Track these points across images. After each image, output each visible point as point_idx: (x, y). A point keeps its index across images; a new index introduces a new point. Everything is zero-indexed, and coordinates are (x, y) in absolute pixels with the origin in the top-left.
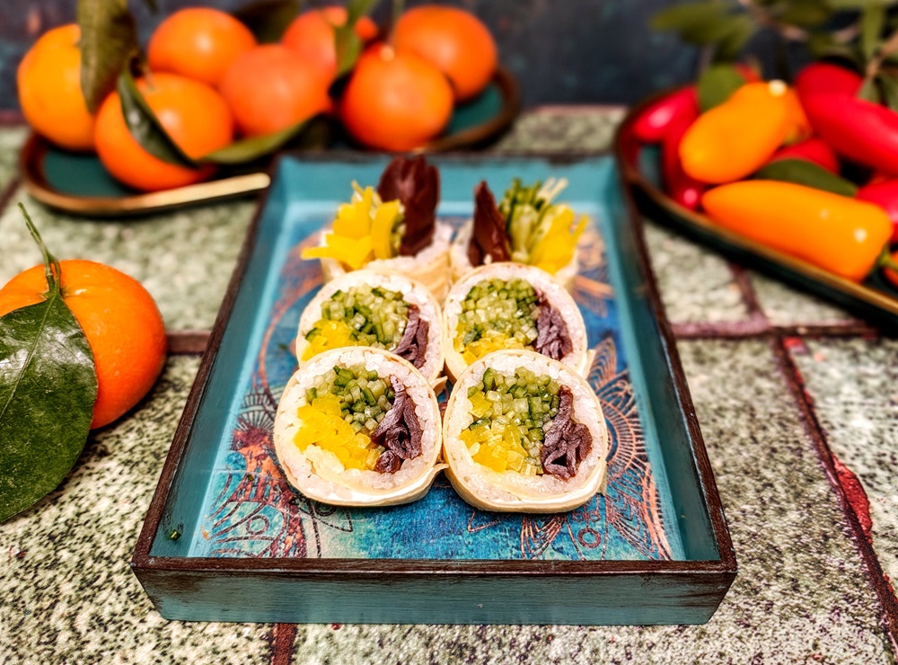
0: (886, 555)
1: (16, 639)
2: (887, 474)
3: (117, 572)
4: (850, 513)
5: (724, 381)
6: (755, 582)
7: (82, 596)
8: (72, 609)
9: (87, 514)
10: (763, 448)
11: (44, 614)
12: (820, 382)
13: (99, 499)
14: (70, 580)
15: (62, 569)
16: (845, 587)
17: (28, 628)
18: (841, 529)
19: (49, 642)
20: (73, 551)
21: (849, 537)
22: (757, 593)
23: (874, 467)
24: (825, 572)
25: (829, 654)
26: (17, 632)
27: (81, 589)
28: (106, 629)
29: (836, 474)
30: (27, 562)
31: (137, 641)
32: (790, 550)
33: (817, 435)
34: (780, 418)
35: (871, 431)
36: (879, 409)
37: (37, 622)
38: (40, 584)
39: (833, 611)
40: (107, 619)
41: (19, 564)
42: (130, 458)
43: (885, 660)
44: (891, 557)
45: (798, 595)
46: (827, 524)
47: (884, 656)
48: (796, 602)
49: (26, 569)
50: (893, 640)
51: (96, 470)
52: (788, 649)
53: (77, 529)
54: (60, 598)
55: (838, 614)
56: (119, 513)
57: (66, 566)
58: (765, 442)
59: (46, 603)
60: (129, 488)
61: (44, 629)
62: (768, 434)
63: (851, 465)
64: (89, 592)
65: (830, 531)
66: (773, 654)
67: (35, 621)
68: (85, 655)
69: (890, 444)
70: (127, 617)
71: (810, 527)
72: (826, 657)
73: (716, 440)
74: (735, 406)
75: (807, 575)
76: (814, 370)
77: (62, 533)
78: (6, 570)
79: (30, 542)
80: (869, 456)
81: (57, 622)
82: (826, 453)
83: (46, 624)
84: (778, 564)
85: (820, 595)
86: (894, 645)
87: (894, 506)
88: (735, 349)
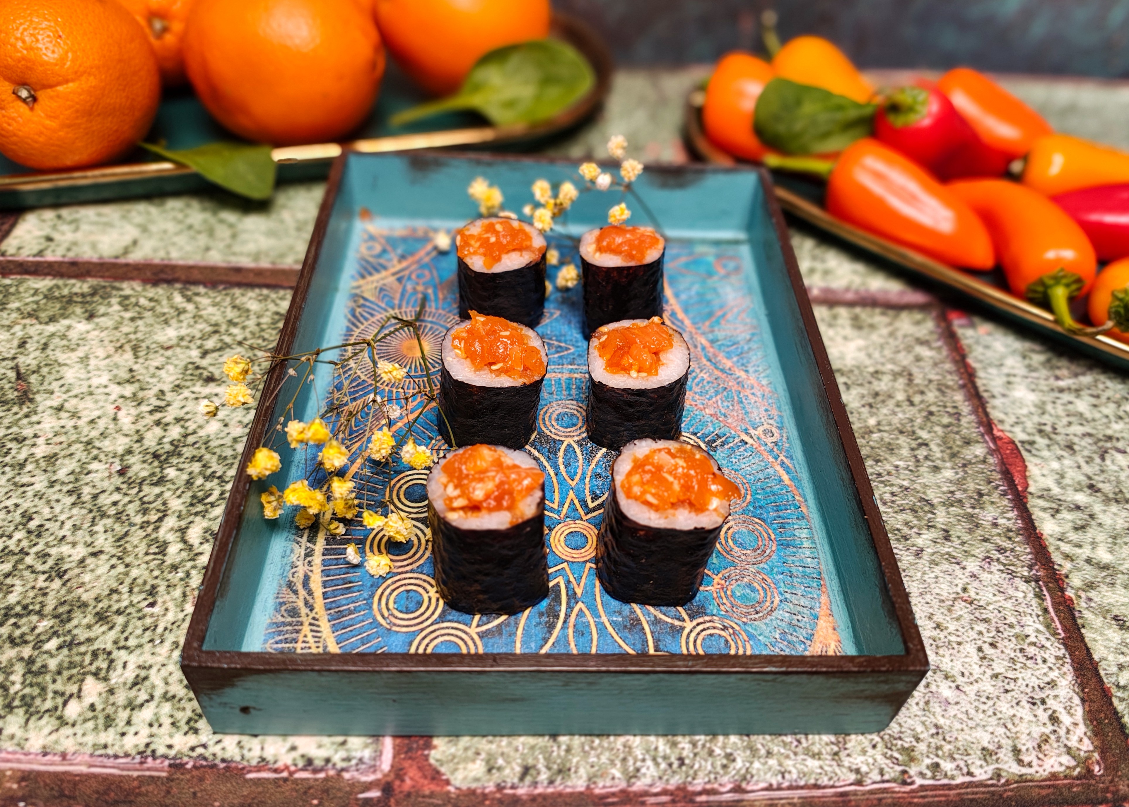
0: (1041, 514)
1: (121, 549)
2: (1046, 441)
4: (1007, 475)
5: (882, 347)
6: (906, 530)
7: (194, 511)
8: (183, 523)
9: (195, 436)
10: (920, 411)
11: (152, 527)
12: (983, 354)
14: (179, 497)
15: (169, 485)
16: (998, 540)
17: (134, 539)
18: (996, 487)
19: (159, 553)
20: (181, 470)
21: (1004, 495)
22: (907, 539)
23: (1033, 435)
24: (977, 526)
25: (978, 597)
26: (122, 542)
27: (192, 505)
29: (995, 439)
30: (130, 478)
32: (944, 504)
33: (976, 401)
34: (939, 385)
35: (1033, 402)
36: (1042, 382)
37: (144, 534)
38: (146, 499)
39: (984, 560)
41: (121, 479)
43: (1034, 606)
44: (1046, 516)
45: (949, 543)
46: (982, 483)
47: (1035, 602)
48: (947, 550)
49: (130, 484)
50: (1044, 588)
52: (937, 591)
53: (184, 449)
54: (169, 512)
55: (989, 563)
57: (174, 484)
58: (922, 406)
59: (153, 517)
61: (152, 540)
62: (925, 398)
63: (1011, 432)
64: (200, 508)
65: (985, 489)
66: (921, 594)
67: (142, 533)
69: (1051, 415)
71: (964, 484)
72: (975, 599)
73: (871, 400)
74: (892, 371)
75: (960, 527)
76: (977, 342)
77: (168, 452)
78: (106, 484)
79: (131, 460)
80: (1030, 425)
81: (165, 534)
82: (985, 419)
83: (154, 536)
84: (930, 515)
85: (971, 545)
86: (1045, 592)
87: (1052, 471)
88: (896, 317)
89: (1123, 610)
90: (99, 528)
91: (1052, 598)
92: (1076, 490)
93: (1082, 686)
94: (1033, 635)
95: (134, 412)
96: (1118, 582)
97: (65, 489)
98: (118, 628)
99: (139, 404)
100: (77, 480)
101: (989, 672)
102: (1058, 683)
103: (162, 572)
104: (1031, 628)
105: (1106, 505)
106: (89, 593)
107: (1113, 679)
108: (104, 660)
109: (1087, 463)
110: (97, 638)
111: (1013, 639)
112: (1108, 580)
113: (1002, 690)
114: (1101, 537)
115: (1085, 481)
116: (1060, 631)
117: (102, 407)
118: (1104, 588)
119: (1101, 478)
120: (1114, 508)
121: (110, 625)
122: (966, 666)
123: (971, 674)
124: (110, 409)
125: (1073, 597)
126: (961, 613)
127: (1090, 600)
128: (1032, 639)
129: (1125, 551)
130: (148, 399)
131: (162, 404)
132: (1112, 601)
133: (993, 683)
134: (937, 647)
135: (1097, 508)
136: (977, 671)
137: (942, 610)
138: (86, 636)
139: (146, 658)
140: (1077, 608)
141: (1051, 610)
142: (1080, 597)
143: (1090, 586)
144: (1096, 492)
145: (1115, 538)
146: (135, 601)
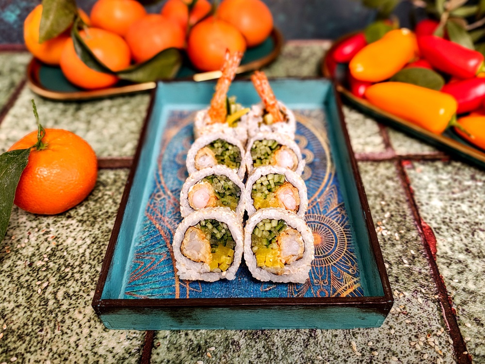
0: (443, 266)
1: (29, 303)
2: (447, 227)
3: (76, 272)
4: (427, 246)
5: (370, 182)
7: (60, 284)
8: (55, 290)
9: (62, 245)
12: (418, 183)
13: (67, 238)
14: (54, 276)
15: (50, 271)
16: (421, 281)
17: (35, 298)
18: (421, 253)
19: (45, 305)
20: (55, 263)
21: (425, 257)
23: (440, 224)
24: (412, 274)
26: (29, 300)
27: (59, 280)
28: (71, 299)
29: (422, 227)
30: (34, 268)
31: (86, 304)
32: (396, 263)
33: (414, 208)
34: (396, 200)
35: (441, 206)
36: (446, 196)
37: (39, 295)
38: (40, 278)
39: (414, 292)
40: (71, 294)
41: (30, 269)
42: (82, 219)
43: (437, 315)
44: (444, 267)
45: (398, 284)
46: (415, 251)
47: (437, 313)
48: (397, 287)
49: (33, 271)
50: (442, 306)
51: (66, 225)
53: (57, 252)
54: (50, 284)
55: (417, 294)
56: (77, 245)
57: (52, 270)
58: (388, 212)
60: (81, 233)
61: (42, 299)
62: (390, 208)
63: (430, 223)
64: (63, 282)
65: (416, 254)
68: (62, 310)
69: (449, 213)
70: (81, 293)
71: (406, 252)
72: (409, 313)
75: (403, 275)
76: (416, 177)
77: (50, 254)
78: (23, 271)
79: (35, 259)
80: (439, 219)
81: (48, 295)
82: (417, 217)
83: (43, 296)
85: (408, 284)
86: (442, 308)
87: (448, 243)
88: (377, 166)
89: (479, 315)
90: (20, 293)
91: (445, 310)
92: (460, 253)
93: (457, 356)
94: (436, 330)
95: (36, 235)
96: (478, 300)
97: (6, 274)
98: (27, 342)
99: (39, 231)
100: (11, 270)
101: (414, 351)
102: (447, 355)
103: (46, 314)
104: (435, 327)
105: (474, 260)
106: (15, 326)
107: (473, 352)
108: (20, 358)
109: (466, 237)
110: (18, 347)
111: (426, 333)
112: (472, 300)
113: (419, 360)
114: (470, 277)
115: (464, 247)
116: (449, 328)
117: (23, 233)
118: (470, 304)
119: (472, 246)
120: (477, 261)
121: (24, 341)
122: (403, 348)
123: (405, 352)
124: (26, 234)
125: (455, 309)
126: (402, 320)
127: (464, 310)
128: (435, 332)
129: (482, 283)
130: (43, 228)
131: (48, 230)
132: (474, 310)
133: (416, 356)
134: (390, 339)
135: (469, 261)
136: (408, 350)
137: (393, 319)
138: (13, 346)
139: (39, 357)
140: (458, 315)
141: (445, 317)
142: (459, 309)
143: (464, 303)
144: (469, 253)
145: (477, 277)
146: (34, 329)
